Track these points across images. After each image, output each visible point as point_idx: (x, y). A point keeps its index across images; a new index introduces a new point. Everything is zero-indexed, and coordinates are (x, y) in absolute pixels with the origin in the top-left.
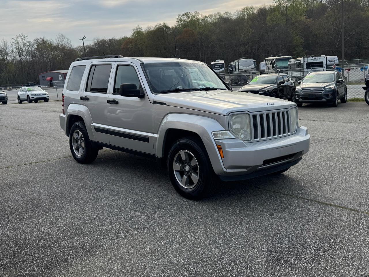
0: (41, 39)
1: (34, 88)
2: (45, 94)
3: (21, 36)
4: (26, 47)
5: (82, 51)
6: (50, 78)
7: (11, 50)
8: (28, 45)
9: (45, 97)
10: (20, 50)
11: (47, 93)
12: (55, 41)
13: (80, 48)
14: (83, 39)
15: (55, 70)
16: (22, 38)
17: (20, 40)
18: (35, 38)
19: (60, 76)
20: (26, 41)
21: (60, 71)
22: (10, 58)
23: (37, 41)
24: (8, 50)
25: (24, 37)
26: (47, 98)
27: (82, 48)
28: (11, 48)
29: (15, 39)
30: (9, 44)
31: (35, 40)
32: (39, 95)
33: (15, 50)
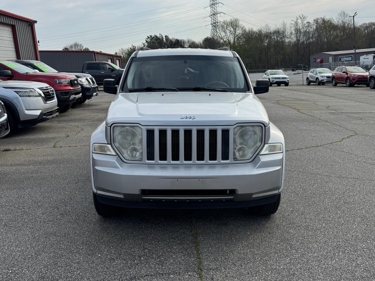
0: (321, 18)
1: (277, 71)
2: (285, 78)
3: (301, 17)
4: (304, 28)
5: (367, 29)
6: (320, 59)
7: (289, 32)
8: (307, 26)
9: (284, 81)
10: (298, 31)
11: (287, 77)
12: (335, 20)
13: (365, 26)
14: (353, 16)
15: (327, 52)
16: (302, 19)
17: (299, 21)
18: (315, 18)
19: (331, 58)
20: (305, 22)
21: (331, 52)
22: (287, 40)
23: (316, 21)
24: (286, 32)
25: (304, 18)
26: (287, 81)
27: (367, 25)
28: (290, 30)
29: (295, 20)
30: (288, 26)
31: (315, 20)
32: (279, 78)
33: (294, 32)
